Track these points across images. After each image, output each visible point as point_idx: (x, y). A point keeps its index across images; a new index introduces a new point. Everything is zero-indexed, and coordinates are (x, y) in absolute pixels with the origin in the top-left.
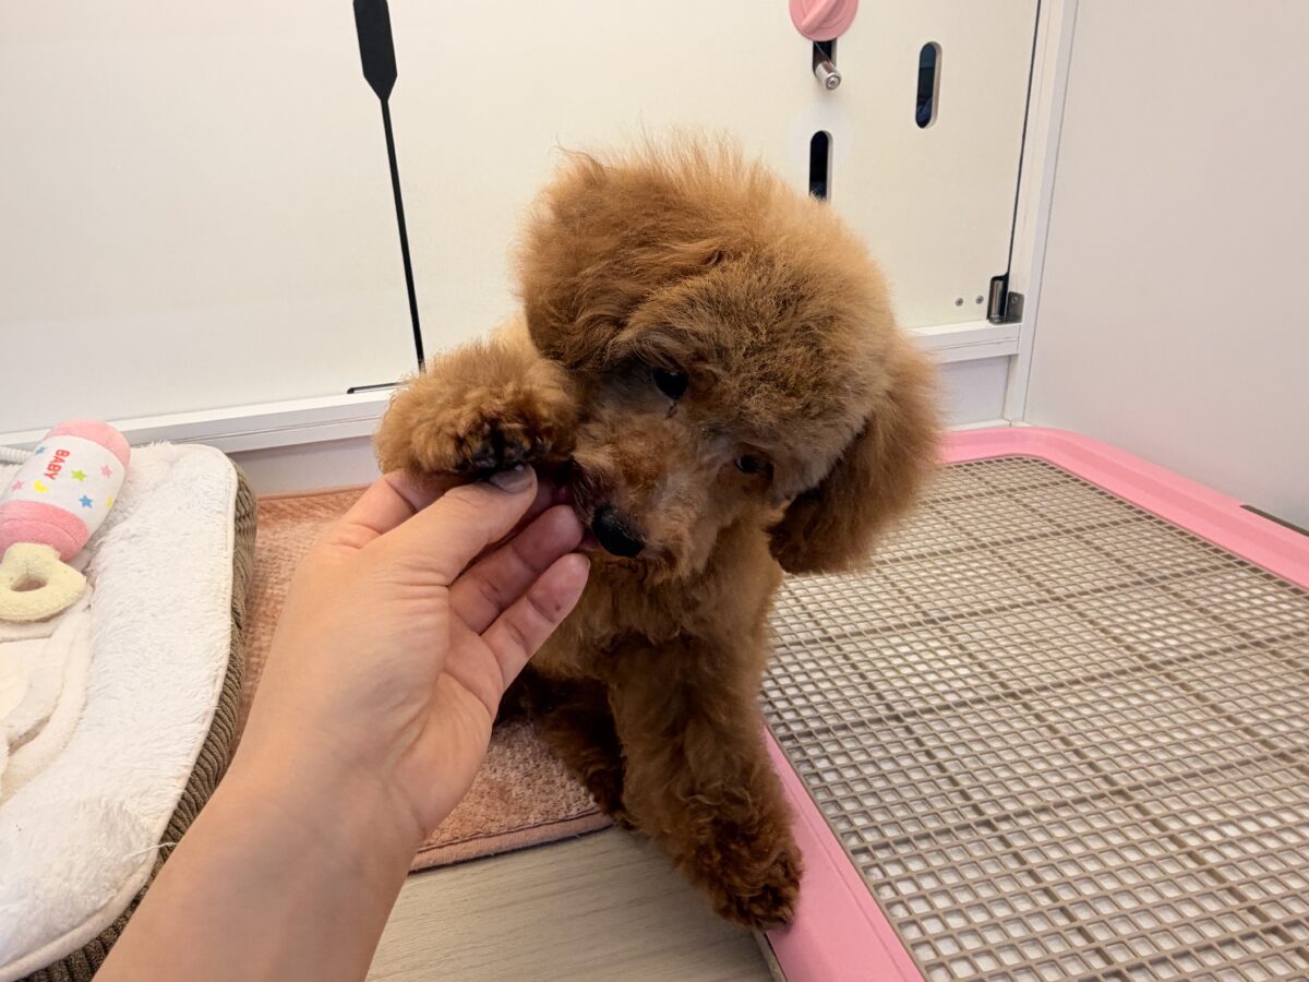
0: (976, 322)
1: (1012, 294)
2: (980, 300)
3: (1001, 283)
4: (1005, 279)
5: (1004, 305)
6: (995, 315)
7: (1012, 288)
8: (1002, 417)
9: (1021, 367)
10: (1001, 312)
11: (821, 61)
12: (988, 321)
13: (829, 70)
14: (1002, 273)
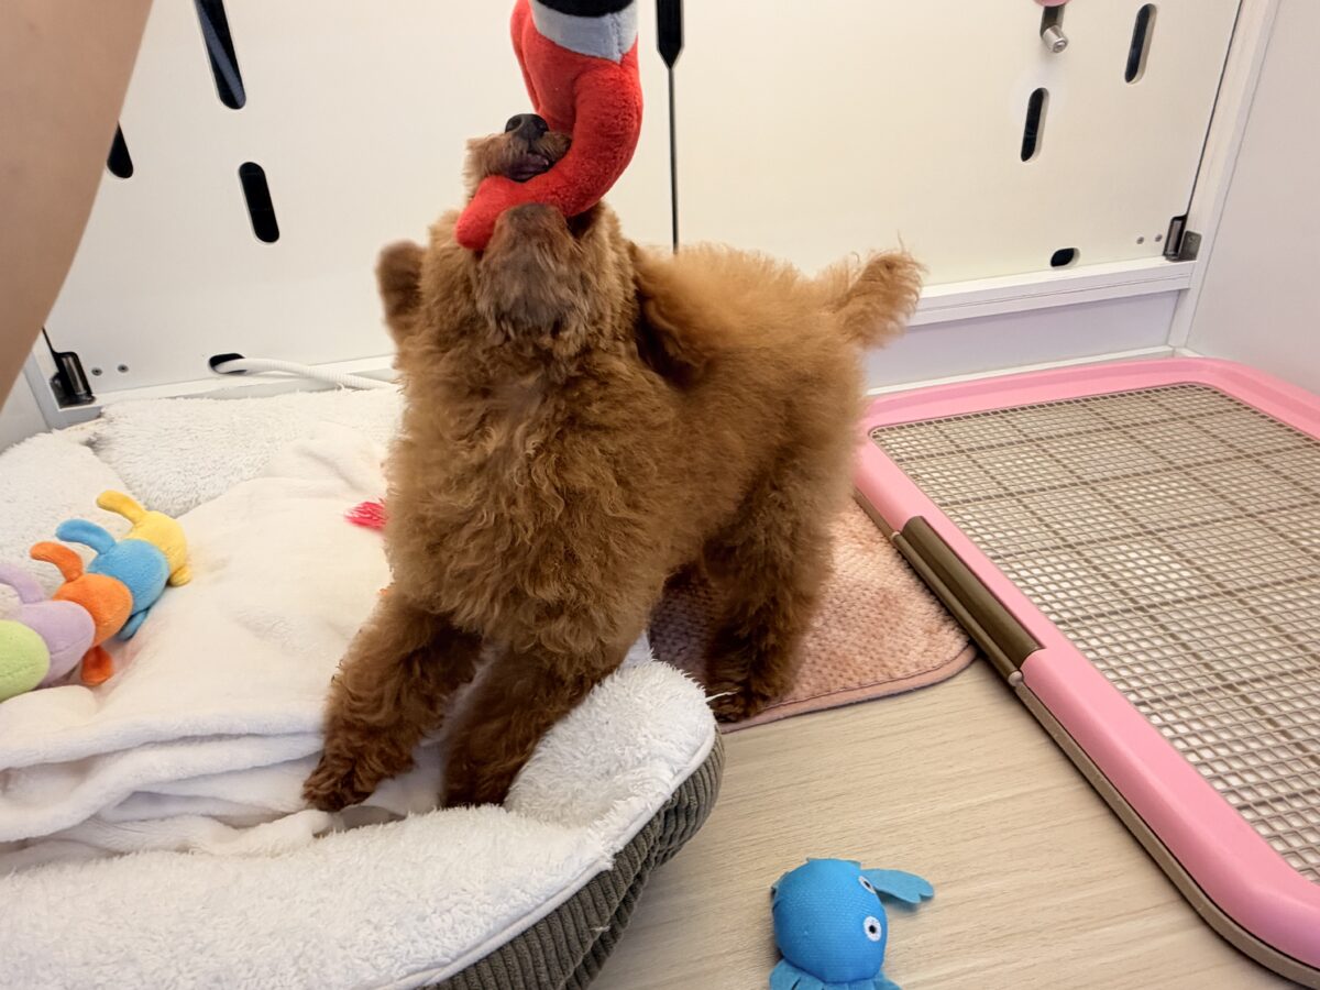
0: (1154, 260)
1: (1187, 232)
2: (1159, 239)
3: (1179, 223)
4: (1183, 219)
5: (1181, 244)
6: (1170, 252)
7: (1189, 227)
8: (1166, 343)
9: (1190, 300)
10: (1176, 249)
11: (1050, 26)
12: (1164, 258)
13: (1057, 32)
14: (1182, 213)
